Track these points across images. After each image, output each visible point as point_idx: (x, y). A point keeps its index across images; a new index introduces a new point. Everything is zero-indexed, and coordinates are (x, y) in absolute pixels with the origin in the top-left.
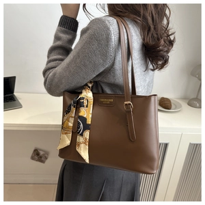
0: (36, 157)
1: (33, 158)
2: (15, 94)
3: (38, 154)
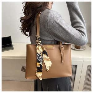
0: (23, 70)
1: (22, 70)
2: (12, 43)
3: (24, 69)
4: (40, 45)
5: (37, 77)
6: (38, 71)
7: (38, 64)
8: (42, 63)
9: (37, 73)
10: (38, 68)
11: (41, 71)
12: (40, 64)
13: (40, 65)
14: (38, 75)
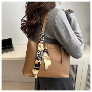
4: (42, 43)
5: (33, 74)
6: (35, 69)
7: (37, 61)
8: (41, 61)
9: (33, 70)
10: (36, 65)
11: (38, 69)
12: (39, 61)
13: (38, 63)
14: (34, 72)
